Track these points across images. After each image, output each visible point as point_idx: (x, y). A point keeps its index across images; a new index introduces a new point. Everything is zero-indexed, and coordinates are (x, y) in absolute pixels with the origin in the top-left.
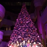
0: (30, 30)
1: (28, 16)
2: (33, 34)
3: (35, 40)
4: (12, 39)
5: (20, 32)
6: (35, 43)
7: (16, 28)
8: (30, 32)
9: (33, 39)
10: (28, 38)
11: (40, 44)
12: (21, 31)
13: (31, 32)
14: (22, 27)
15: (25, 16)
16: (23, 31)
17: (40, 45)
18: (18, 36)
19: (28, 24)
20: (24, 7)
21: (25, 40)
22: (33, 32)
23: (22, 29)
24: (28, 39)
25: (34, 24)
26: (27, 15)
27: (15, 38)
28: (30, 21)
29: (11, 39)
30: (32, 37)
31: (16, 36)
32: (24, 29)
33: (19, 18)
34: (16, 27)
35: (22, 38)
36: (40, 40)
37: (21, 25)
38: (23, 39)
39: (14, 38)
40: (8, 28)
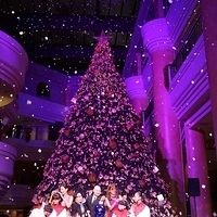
0: (123, 143)
1: (119, 86)
2: (136, 158)
3: (141, 183)
4: (49, 178)
5: (83, 149)
7: (67, 134)
8: (123, 151)
9: (136, 181)
10: (115, 173)
11: (160, 197)
12: (88, 146)
13: (126, 149)
14: (91, 129)
15: (105, 87)
16: (96, 144)
18: (74, 163)
19: (117, 119)
21: (103, 180)
22: (134, 152)
23: (91, 138)
24: (112, 178)
26: (114, 82)
27: (63, 173)
28: (126, 107)
29: (45, 174)
30: (131, 172)
32: (101, 138)
33: (80, 91)
34: (67, 129)
35: (88, 173)
36: (161, 184)
37: (86, 122)
38: (92, 179)
39: (60, 171)
40: (39, 133)
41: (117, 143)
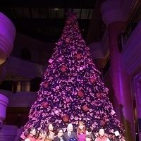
0: (89, 93)
1: (84, 50)
2: (98, 103)
3: (102, 122)
4: (33, 119)
5: (58, 97)
6: (102, 132)
7: (46, 86)
8: (88, 99)
10: (82, 115)
11: (117, 133)
12: (62, 95)
13: (91, 97)
14: (64, 83)
15: (74, 50)
16: (68, 94)
17: (118, 137)
18: (52, 108)
19: (83, 74)
20: (73, 24)
21: (74, 120)
22: (97, 99)
23: (64, 89)
24: (80, 119)
25: (101, 76)
26: (81, 47)
27: (44, 115)
28: (90, 66)
29: (30, 117)
30: (95, 114)
31: (45, 109)
32: (71, 89)
33: (56, 54)
34: (46, 83)
35: (62, 115)
36: (117, 123)
37: (60, 77)
38: (66, 120)
39: (41, 114)
40: (23, 86)
41: (84, 93)
